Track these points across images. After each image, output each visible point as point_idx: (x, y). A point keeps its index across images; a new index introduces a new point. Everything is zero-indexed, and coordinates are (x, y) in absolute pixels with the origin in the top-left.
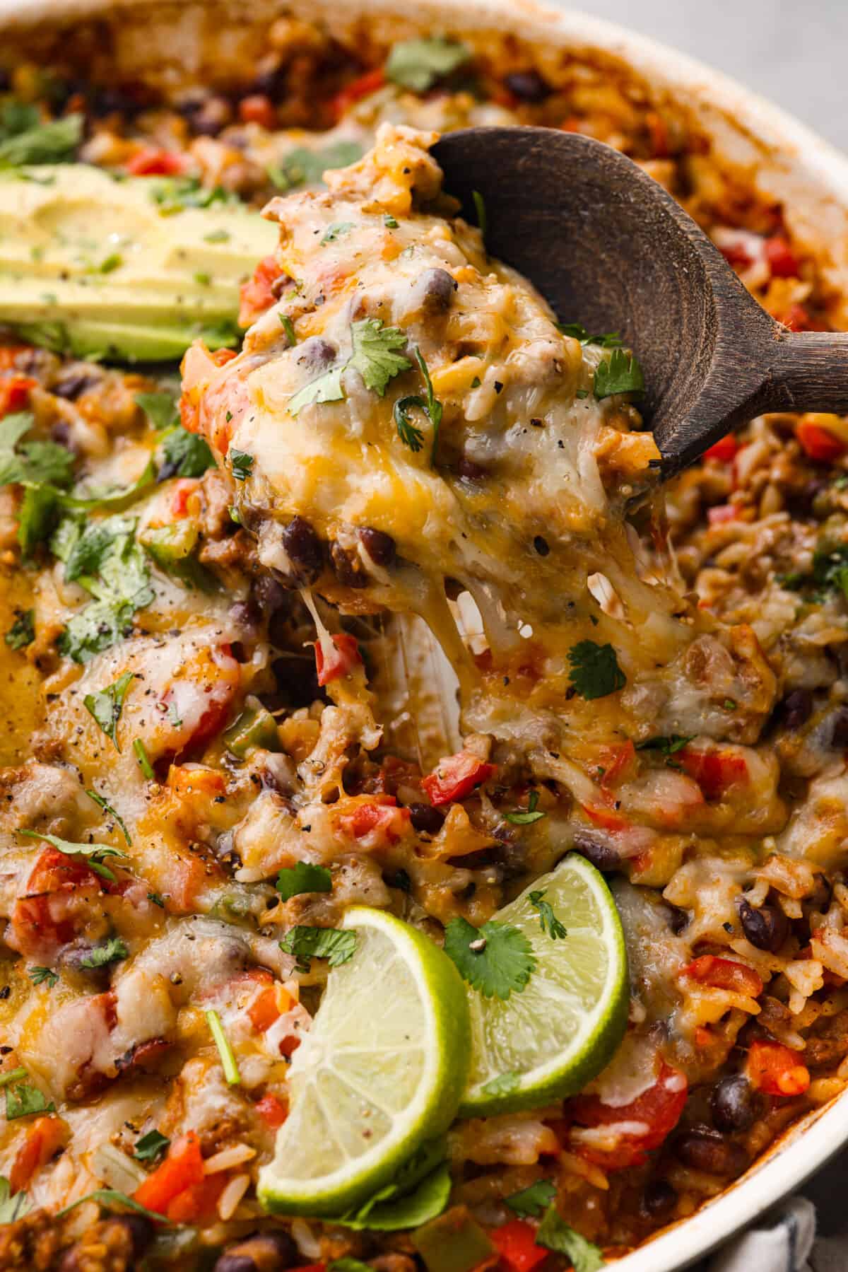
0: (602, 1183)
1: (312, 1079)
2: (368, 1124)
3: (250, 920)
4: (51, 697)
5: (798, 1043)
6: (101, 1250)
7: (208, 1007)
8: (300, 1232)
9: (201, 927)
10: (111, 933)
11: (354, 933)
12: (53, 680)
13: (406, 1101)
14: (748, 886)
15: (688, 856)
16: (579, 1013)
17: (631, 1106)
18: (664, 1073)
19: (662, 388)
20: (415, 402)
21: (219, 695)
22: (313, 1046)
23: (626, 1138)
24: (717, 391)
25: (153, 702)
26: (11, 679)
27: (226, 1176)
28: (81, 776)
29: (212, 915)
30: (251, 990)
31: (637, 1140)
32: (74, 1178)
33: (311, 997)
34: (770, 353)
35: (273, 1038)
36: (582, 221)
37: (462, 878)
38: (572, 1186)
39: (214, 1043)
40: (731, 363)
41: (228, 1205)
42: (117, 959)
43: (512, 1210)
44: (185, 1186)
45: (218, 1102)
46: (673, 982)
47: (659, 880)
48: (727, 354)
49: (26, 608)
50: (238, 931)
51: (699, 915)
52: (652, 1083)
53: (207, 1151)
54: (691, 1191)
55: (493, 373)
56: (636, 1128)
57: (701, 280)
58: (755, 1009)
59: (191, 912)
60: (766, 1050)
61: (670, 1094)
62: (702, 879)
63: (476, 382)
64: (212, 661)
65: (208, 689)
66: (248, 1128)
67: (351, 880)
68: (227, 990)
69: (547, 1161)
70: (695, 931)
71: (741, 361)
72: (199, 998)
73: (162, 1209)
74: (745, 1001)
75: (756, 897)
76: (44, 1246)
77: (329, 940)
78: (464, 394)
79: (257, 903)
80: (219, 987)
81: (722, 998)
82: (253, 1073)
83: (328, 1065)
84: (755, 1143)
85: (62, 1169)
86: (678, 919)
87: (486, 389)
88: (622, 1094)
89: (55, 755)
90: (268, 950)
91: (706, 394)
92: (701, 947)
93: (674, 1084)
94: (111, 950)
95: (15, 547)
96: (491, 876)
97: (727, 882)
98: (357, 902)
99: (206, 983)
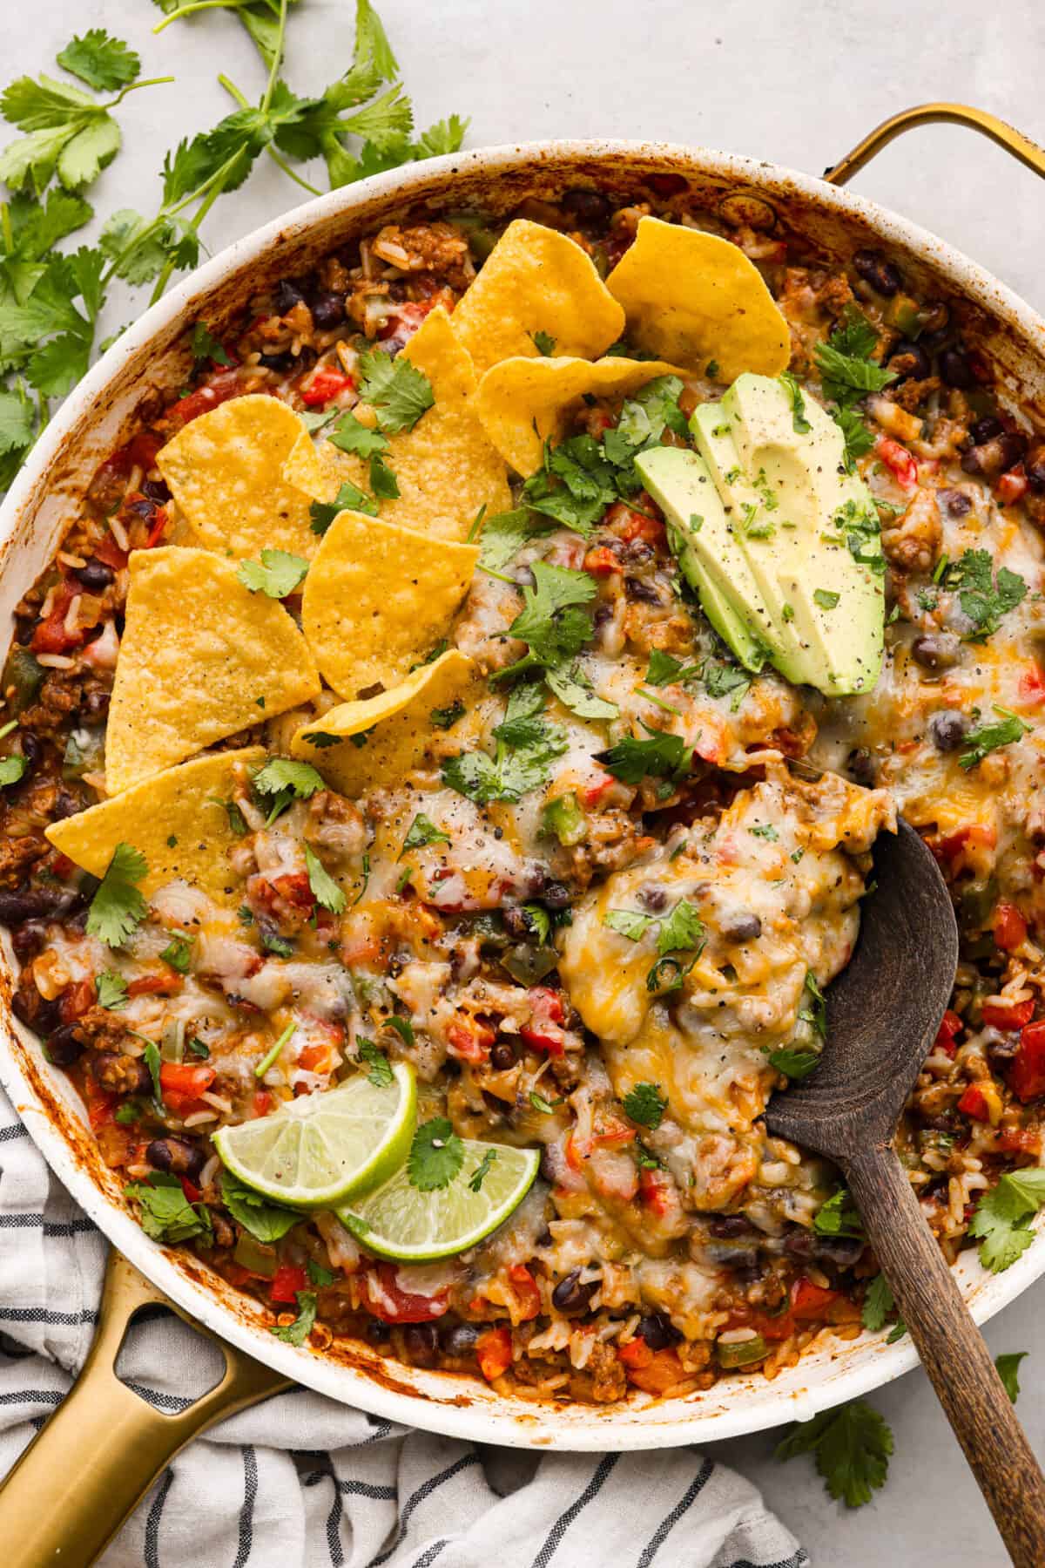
0: (355, 1306)
1: (292, 1121)
2: (284, 1173)
3: (367, 1007)
4: (409, 785)
5: (517, 1355)
6: (122, 1074)
7: (296, 1018)
8: (210, 1166)
9: (342, 980)
10: (290, 941)
11: (393, 1078)
12: (420, 775)
13: (311, 1185)
14: (594, 1265)
15: (589, 1219)
16: (430, 1238)
17: (403, 1295)
18: (440, 1297)
19: (822, 1083)
20: (678, 967)
21: (468, 905)
22: (312, 1104)
23: (381, 1306)
24: (822, 1131)
25: (440, 868)
26: (413, 734)
27: (208, 1107)
28: (371, 844)
29: (354, 980)
30: (321, 1038)
31: (385, 1313)
32: (156, 1018)
33: (340, 1076)
34: (865, 1149)
35: (299, 1075)
36: (913, 956)
37: (479, 1105)
38: (341, 1290)
39: (277, 1039)
40: (846, 1128)
41: (193, 1121)
42: (281, 955)
43: (308, 1266)
44: (185, 1093)
45: (244, 1073)
46: (502, 1264)
47: (561, 1211)
48: (850, 1122)
49: (465, 705)
50: (353, 1002)
51: (554, 1251)
52: (428, 1295)
53: (214, 1087)
54: (394, 1347)
55: (729, 996)
56: (391, 1307)
57: (894, 1074)
58: (515, 1322)
59: (348, 967)
60: (498, 1342)
61: (428, 1311)
62: (579, 1237)
63: (714, 991)
64: (489, 886)
65: (468, 897)
66: (241, 1098)
67: (424, 1052)
68: (313, 1024)
69: (340, 1271)
70: (546, 1255)
71: (850, 1134)
72: (300, 1010)
73: (165, 1088)
74: (517, 1313)
75: (587, 1277)
76: (102, 1042)
77: (382, 1064)
78: (703, 988)
79: (378, 1001)
80: (312, 1016)
81: (509, 1300)
82: (272, 1078)
83: (305, 1123)
84: (447, 1363)
85: (155, 1007)
86: (545, 1240)
87: (716, 999)
88: (408, 1285)
89: (372, 819)
90: (357, 1027)
91: (818, 1124)
92: (534, 1266)
93: (436, 1308)
94: (282, 948)
95: (492, 670)
96: (494, 1119)
97: (585, 1253)
98: (413, 1065)
99: (309, 1009)
